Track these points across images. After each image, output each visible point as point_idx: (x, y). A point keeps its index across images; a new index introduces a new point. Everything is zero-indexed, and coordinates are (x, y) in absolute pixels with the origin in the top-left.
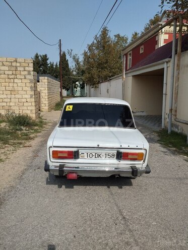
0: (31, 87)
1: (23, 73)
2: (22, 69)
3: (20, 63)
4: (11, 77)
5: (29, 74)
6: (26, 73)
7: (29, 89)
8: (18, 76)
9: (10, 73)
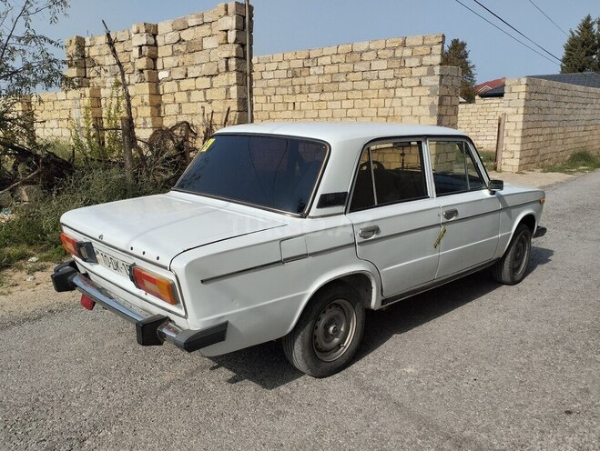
0: (431, 107)
1: (416, 72)
2: (415, 62)
3: (412, 47)
4: (391, 84)
5: (431, 73)
6: (423, 70)
7: (426, 111)
8: (406, 82)
9: (390, 74)
